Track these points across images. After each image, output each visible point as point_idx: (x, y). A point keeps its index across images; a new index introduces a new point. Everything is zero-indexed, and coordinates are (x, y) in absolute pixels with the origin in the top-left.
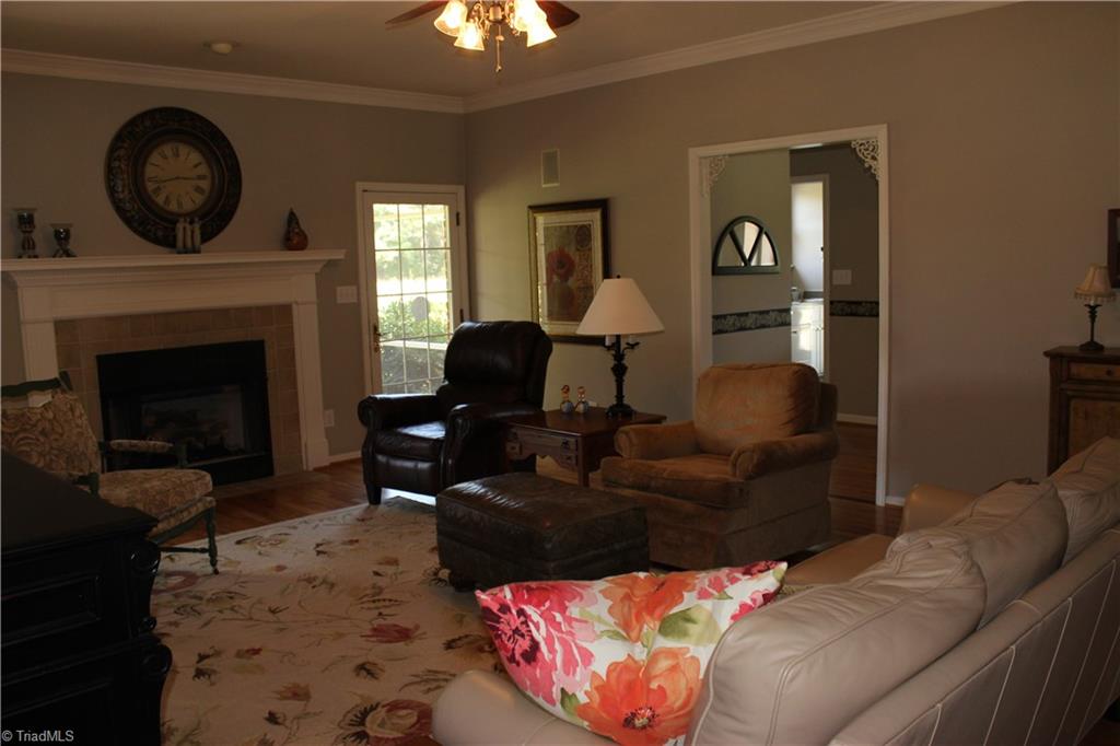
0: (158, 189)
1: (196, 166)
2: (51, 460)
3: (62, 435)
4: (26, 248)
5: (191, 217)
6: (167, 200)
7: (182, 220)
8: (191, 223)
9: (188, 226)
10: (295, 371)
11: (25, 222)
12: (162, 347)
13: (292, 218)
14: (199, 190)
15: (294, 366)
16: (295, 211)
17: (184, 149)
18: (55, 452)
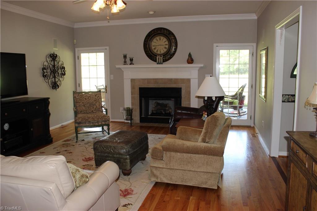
0: (155, 48)
1: (165, 42)
2: (85, 104)
3: (90, 100)
4: (125, 63)
5: (160, 55)
6: (157, 51)
7: (158, 56)
8: (161, 56)
9: (160, 57)
10: (190, 97)
11: (125, 57)
12: (154, 87)
13: (190, 55)
14: (165, 48)
15: (190, 96)
16: (191, 53)
17: (162, 38)
18: (87, 103)
